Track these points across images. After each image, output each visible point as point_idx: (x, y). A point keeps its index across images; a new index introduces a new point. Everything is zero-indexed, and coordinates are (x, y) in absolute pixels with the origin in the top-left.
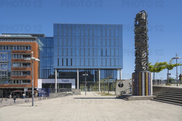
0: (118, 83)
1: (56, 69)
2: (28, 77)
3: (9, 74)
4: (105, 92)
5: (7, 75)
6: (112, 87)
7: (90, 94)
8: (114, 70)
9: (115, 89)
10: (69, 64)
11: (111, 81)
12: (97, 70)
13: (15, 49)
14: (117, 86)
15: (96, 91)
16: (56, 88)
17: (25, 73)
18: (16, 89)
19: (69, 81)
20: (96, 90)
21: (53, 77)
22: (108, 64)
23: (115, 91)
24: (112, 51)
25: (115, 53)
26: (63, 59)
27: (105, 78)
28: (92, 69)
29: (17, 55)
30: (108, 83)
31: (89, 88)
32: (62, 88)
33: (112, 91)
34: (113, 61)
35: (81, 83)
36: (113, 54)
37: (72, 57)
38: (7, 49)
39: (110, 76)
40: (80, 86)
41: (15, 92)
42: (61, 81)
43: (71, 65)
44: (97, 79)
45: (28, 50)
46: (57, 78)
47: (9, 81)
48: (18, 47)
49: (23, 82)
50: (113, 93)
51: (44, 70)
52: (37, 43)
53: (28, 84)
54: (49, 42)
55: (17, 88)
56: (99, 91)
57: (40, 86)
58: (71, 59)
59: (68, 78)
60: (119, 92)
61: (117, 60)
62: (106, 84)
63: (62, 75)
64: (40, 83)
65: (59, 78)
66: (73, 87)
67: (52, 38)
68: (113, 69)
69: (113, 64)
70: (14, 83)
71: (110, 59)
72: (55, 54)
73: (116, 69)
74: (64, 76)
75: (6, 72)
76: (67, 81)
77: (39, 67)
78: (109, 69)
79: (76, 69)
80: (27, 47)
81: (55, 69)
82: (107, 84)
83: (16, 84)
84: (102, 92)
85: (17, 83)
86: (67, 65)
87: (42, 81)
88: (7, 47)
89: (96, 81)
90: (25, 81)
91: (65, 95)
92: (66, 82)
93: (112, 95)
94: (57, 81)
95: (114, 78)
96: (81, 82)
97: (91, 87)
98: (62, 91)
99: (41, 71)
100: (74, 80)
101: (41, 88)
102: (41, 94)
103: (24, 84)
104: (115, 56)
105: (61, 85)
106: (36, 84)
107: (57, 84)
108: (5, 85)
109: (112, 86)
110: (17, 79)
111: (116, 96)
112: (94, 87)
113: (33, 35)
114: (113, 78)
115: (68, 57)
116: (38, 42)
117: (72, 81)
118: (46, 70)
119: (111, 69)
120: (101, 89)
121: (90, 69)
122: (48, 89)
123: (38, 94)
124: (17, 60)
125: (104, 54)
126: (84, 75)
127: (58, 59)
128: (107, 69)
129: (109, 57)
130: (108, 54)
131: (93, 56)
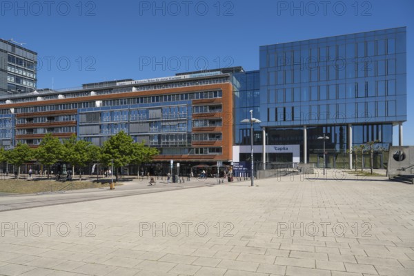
0: (393, 152)
1: (264, 128)
2: (218, 143)
3: (189, 138)
4: (364, 170)
5: (186, 141)
6: (379, 161)
8: (384, 126)
9: (386, 164)
10: (289, 117)
11: (376, 147)
12: (343, 127)
13: (197, 97)
14: (391, 159)
15: (344, 168)
16: (264, 162)
17: (212, 136)
18: (198, 163)
19: (287, 149)
20: (344, 165)
21: (259, 142)
22: (371, 112)
23: (386, 168)
24: (381, 86)
25: (387, 89)
26: (276, 109)
27: (364, 143)
28: (335, 125)
29: (201, 107)
30: (370, 152)
31: (327, 161)
32: (274, 160)
33: (381, 168)
34: (381, 106)
35: (312, 152)
36: (381, 92)
37: (294, 105)
38: (186, 98)
39: (375, 140)
40: (310, 159)
41: (198, 168)
42: (273, 149)
43: (293, 119)
44: (344, 143)
45: (218, 97)
46: (266, 144)
47: (190, 149)
48: (202, 93)
49: (210, 152)
50: (381, 172)
51: (243, 130)
52: (231, 83)
53: (218, 154)
54: (250, 81)
55: (201, 160)
56: (349, 169)
57: (235, 159)
58: (293, 108)
59: (284, 143)
60: (395, 170)
61: (391, 105)
62: (366, 155)
63: (276, 136)
64: (235, 153)
65: (270, 144)
66: (296, 159)
67: (258, 72)
68: (382, 124)
69: (381, 112)
70: (197, 152)
71: (376, 103)
72: (263, 100)
73: (391, 123)
74: (276, 139)
75: (184, 135)
77: (234, 125)
78: (372, 124)
79: (302, 126)
80: (216, 92)
81: (262, 127)
82: (370, 155)
83: (200, 154)
84: (358, 170)
85: (201, 152)
86: (284, 120)
87: (240, 149)
88: (186, 95)
89: (341, 147)
90: (212, 150)
92: (283, 151)
93: (378, 175)
94: (266, 149)
95: (384, 141)
96: (311, 150)
97: (332, 160)
98: (273, 167)
99: (237, 131)
100: (298, 147)
101: (238, 161)
102: (239, 171)
103: (211, 154)
104: (386, 95)
105: (272, 157)
106: (229, 154)
107: (266, 154)
108: (184, 156)
109: (379, 157)
110: (201, 146)
111: (387, 178)
112: (339, 160)
113: (224, 71)
114: (382, 142)
115: (285, 105)
116: (232, 82)
117: (293, 149)
118: (247, 129)
119: (377, 124)
120: (353, 164)
121: (331, 126)
122: (250, 166)
123: (234, 171)
124: (201, 116)
125: (362, 93)
126: (321, 138)
127: (268, 109)
128: (367, 124)
129: (373, 99)
130: (371, 93)
131: (337, 98)
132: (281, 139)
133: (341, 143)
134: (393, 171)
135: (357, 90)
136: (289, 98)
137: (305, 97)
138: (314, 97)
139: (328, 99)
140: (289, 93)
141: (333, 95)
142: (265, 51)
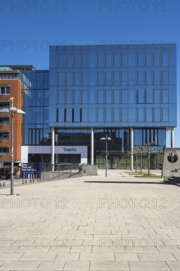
0: (167, 155)
1: (53, 129)
2: (4, 143)
4: (143, 171)
6: (155, 162)
7: (115, 174)
8: (159, 130)
9: (161, 165)
10: (77, 118)
11: (154, 150)
12: (126, 131)
14: (166, 159)
15: (126, 169)
16: (53, 163)
19: (75, 150)
20: (126, 166)
21: (48, 143)
22: (149, 118)
23: (161, 169)
24: (157, 93)
25: (161, 97)
26: (65, 110)
27: (143, 145)
28: (118, 128)
30: (148, 154)
31: (112, 163)
32: (63, 162)
33: (157, 168)
34: (157, 112)
35: (99, 154)
36: (157, 100)
37: (82, 106)
39: (152, 142)
40: (97, 160)
42: (61, 150)
43: (81, 121)
45: (6, 94)
46: (55, 145)
50: (157, 172)
51: (32, 129)
52: (20, 81)
53: (4, 154)
56: (131, 170)
57: (24, 159)
58: (81, 110)
59: (74, 144)
60: (169, 171)
61: (165, 112)
62: (145, 156)
63: (64, 139)
64: (24, 153)
65: (59, 145)
66: (84, 161)
67: (47, 72)
68: (157, 128)
71: (153, 109)
72: (52, 101)
73: (164, 128)
74: (68, 141)
76: (72, 150)
77: (23, 125)
78: (150, 128)
79: (89, 128)
80: (3, 89)
81: (51, 128)
82: (147, 156)
84: (138, 171)
86: (73, 121)
87: (29, 150)
89: (125, 149)
92: (71, 152)
93: (155, 177)
94: (54, 150)
95: (159, 145)
96: (98, 151)
97: (116, 161)
98: (63, 168)
99: (26, 131)
100: (86, 148)
101: (27, 162)
102: (27, 173)
104: (161, 103)
105: (61, 157)
106: (17, 154)
107: (55, 155)
109: (155, 159)
111: (162, 180)
112: (123, 161)
113: (14, 68)
114: (157, 145)
115: (74, 106)
116: (22, 79)
117: (81, 150)
118: (36, 129)
119: (154, 128)
120: (134, 164)
121: (116, 128)
122: (39, 165)
123: (22, 172)
125: (141, 100)
126: (104, 138)
127: (57, 110)
128: (146, 128)
129: (151, 106)
130: (149, 100)
131: (121, 103)
133: (125, 145)
134: (168, 174)
135: (137, 97)
136: (77, 100)
137: (92, 101)
138: (101, 100)
139: (113, 103)
140: (77, 94)
141: (117, 100)
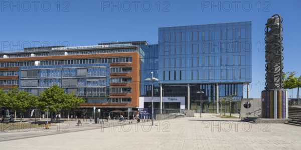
0: (244, 103)
1: (161, 85)
2: (129, 95)
3: (108, 91)
4: (226, 114)
5: (106, 93)
6: (235, 108)
7: (206, 116)
8: (238, 85)
9: (239, 110)
10: (178, 77)
11: (234, 99)
12: (213, 85)
13: (114, 61)
14: (242, 106)
15: (213, 113)
16: (161, 108)
17: (125, 89)
18: (114, 109)
19: (177, 100)
20: (213, 111)
21: (158, 95)
22: (230, 77)
23: (239, 113)
24: (237, 58)
25: (240, 61)
26: (170, 72)
27: (226, 96)
28: (208, 84)
29: (117, 68)
30: (229, 102)
31: (203, 108)
32: (168, 108)
33: (236, 113)
34: (237, 72)
35: (193, 102)
36: (237, 63)
37: (181, 69)
38: (106, 62)
39: (233, 94)
40: (192, 106)
41: (114, 113)
42: (167, 99)
43: (181, 79)
44: (213, 96)
45: (129, 62)
46: (163, 96)
47: (108, 99)
48: (117, 59)
49: (123, 101)
50: (237, 115)
51: (147, 86)
52: (138, 52)
53: (128, 103)
54: (152, 51)
55: (116, 107)
56: (217, 113)
57: (141, 106)
58: (181, 71)
59: (175, 95)
60: (245, 114)
61: (242, 71)
62: (227, 104)
63: (169, 90)
64: (141, 102)
65: (165, 96)
66: (183, 107)
67: (157, 45)
68: (237, 84)
69: (237, 76)
70: (113, 101)
71: (234, 70)
72: (161, 65)
73: (242, 84)
74: (169, 93)
75: (104, 88)
76: (175, 99)
77: (140, 82)
78: (231, 84)
79: (187, 84)
80: (127, 59)
81: (160, 84)
82: (229, 104)
83: (115, 103)
84: (222, 114)
85: (117, 101)
86: (175, 79)
87: (145, 99)
88: (106, 59)
89: (212, 99)
90: (125, 100)
91: (175, 117)
92: (174, 101)
93: (234, 117)
94: (162, 99)
95: (238, 95)
96: (192, 100)
97: (206, 108)
98: (167, 112)
99: (143, 87)
100: (184, 98)
101: (143, 108)
102: (143, 115)
103: (124, 102)
104: (240, 65)
105: (166, 105)
106: (136, 103)
107: (163, 103)
108: (104, 104)
109: (235, 106)
110: (117, 97)
111: (240, 119)
112: (211, 107)
113: (134, 43)
114: (237, 96)
115: (176, 69)
116: (139, 52)
117: (181, 99)
118: (149, 85)
119: (234, 84)
120: (219, 110)
121: (205, 84)
122: (151, 111)
123: (140, 115)
124: (116, 75)
125: (224, 63)
126: (199, 92)
127: (164, 72)
128: (228, 84)
129: (231, 67)
130: (231, 63)
131: (209, 66)
132: (172, 92)
133: (212, 96)
134: (244, 115)
135: (221, 61)
136: (178, 65)
137: (189, 65)
138: (195, 64)
139: (204, 66)
140: (178, 61)
141: (206, 64)
142: (162, 31)
